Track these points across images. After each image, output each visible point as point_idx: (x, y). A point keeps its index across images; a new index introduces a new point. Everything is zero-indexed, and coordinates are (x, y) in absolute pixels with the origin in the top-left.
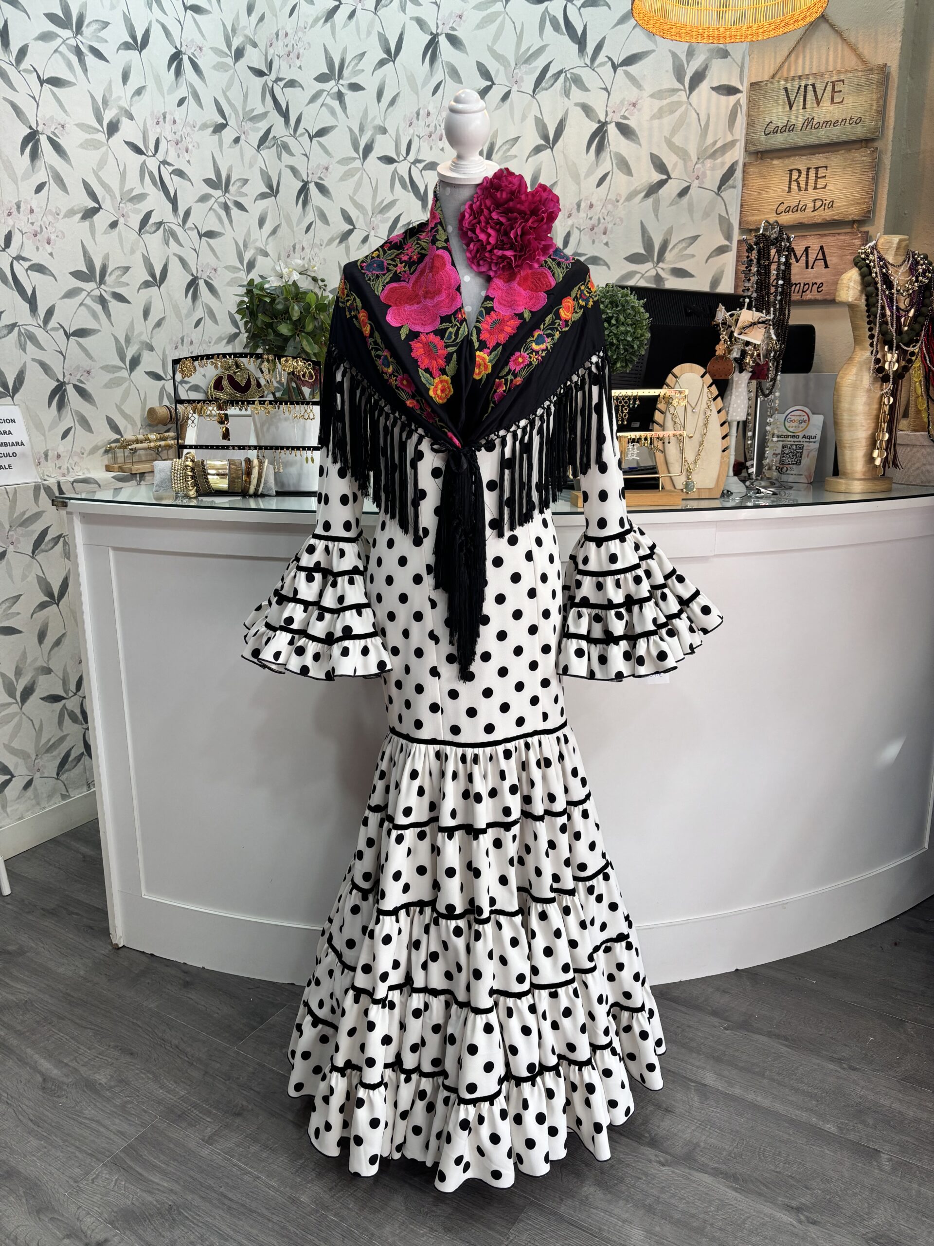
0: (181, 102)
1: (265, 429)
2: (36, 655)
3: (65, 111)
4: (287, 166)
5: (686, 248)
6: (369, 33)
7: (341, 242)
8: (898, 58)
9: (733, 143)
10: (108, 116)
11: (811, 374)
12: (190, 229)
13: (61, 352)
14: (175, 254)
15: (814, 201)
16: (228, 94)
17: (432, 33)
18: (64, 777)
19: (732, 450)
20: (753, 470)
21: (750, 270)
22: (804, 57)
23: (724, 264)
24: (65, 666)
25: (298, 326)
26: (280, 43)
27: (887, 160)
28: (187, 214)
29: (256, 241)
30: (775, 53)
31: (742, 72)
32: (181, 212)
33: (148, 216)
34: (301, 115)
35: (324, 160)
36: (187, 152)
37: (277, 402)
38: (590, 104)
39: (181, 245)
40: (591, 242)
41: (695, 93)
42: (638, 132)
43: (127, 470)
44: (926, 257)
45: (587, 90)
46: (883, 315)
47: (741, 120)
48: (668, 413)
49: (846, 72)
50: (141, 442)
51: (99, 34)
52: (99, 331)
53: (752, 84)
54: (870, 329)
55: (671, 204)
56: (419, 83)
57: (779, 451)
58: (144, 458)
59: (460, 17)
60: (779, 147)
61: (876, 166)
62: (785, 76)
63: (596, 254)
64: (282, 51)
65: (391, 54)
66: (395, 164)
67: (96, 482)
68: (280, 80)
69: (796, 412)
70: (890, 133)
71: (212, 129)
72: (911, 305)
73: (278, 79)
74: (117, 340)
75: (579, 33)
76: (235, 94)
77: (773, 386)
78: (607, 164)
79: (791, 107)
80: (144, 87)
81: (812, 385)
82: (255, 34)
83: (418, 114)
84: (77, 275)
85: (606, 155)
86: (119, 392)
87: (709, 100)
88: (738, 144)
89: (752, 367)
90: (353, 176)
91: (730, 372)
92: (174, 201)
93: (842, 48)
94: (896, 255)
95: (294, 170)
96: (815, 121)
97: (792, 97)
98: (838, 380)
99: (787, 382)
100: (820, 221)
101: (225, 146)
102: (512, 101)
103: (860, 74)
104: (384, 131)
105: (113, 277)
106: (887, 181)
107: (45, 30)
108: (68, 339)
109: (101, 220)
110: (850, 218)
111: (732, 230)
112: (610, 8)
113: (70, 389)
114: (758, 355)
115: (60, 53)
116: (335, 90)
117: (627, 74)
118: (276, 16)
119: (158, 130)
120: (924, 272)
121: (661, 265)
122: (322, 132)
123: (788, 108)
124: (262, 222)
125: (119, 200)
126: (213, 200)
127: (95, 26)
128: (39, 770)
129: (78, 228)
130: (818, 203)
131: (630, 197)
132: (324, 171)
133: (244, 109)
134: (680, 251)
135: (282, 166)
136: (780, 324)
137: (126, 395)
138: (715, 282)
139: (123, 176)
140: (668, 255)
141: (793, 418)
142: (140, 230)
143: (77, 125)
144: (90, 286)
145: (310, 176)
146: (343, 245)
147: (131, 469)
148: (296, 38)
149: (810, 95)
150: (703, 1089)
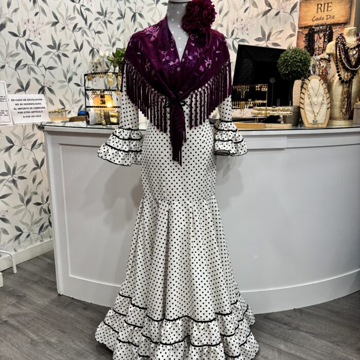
2: (32, 187)
4: (128, 7)
5: (278, 35)
12: (92, 30)
13: (43, 75)
14: (86, 40)
18: (41, 234)
23: (292, 41)
24: (43, 192)
28: (91, 25)
29: (116, 35)
32: (88, 24)
33: (76, 25)
35: (142, 5)
36: (91, 2)
39: (88, 36)
40: (241, 33)
52: (57, 67)
55: (272, 19)
61: (351, 2)
63: (244, 38)
74: (63, 70)
78: (248, 4)
84: (50, 46)
86: (64, 90)
90: (152, 10)
92: (86, 20)
95: (130, 9)
100: (329, 23)
105: (63, 47)
108: (46, 70)
109: (59, 26)
110: (341, 22)
111: (295, 27)
113: (46, 89)
121: (268, 42)
124: (118, 28)
125: (65, 19)
126: (100, 19)
128: (32, 231)
129: (49, 29)
130: (328, 17)
131: (257, 16)
132: (142, 9)
134: (276, 36)
135: (126, 7)
137: (67, 92)
138: (290, 45)
139: (67, 10)
140: (271, 38)
142: (73, 31)
144: (55, 50)
145: (137, 11)
150: (280, 351)
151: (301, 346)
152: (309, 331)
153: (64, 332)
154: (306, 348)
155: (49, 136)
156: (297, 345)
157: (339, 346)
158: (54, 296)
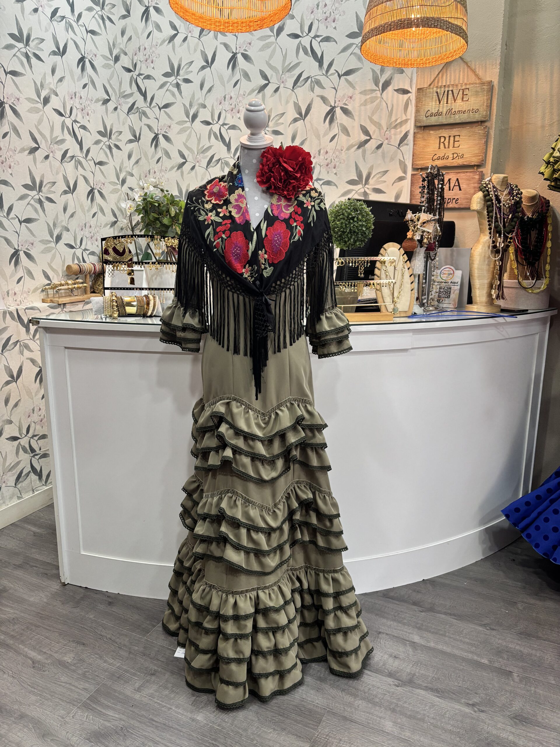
0: (85, 86)
1: (154, 278)
2: (4, 413)
3: (19, 91)
4: (145, 124)
5: (381, 177)
6: (195, 50)
7: (178, 169)
8: (497, 78)
9: (406, 121)
10: (43, 94)
11: (454, 248)
12: (89, 160)
13: (17, 232)
14: (81, 175)
15: (453, 154)
16: (111, 82)
17: (233, 52)
18: (19, 486)
19: (416, 291)
20: (425, 301)
21: (424, 192)
22: (446, 76)
23: (403, 187)
24: (20, 419)
25: (174, 219)
26: (141, 53)
27: (492, 133)
28: (88, 151)
29: (126, 167)
30: (431, 72)
31: (411, 81)
32: (85, 150)
33: (66, 152)
34: (154, 94)
35: (168, 122)
36: (88, 115)
37: (160, 262)
38: (326, 96)
39: (85, 170)
40: (327, 172)
41: (385, 92)
42: (353, 113)
43: (56, 302)
44: (517, 186)
45: (324, 88)
46: (496, 217)
47: (412, 109)
48: (382, 270)
49: (470, 84)
50: (63, 285)
51: (39, 46)
52: (39, 219)
53: (418, 89)
54: (489, 225)
55: (372, 153)
56: (226, 80)
57: (438, 291)
58: (63, 295)
59: (250, 44)
60: (433, 124)
61: (487, 136)
62: (436, 85)
63: (330, 179)
64: (142, 58)
65: (209, 63)
66: (211, 126)
67: (39, 309)
68: (142, 75)
69: (446, 269)
70: (494, 117)
71: (102, 102)
72: (510, 212)
73: (140, 75)
74: (48, 225)
75: (319, 56)
76: (115, 82)
77: (436, 254)
78: (335, 130)
79: (440, 103)
80: (63, 77)
81: (455, 254)
82: (126, 47)
83: (225, 98)
84: (26, 186)
85: (335, 124)
86: (49, 255)
87: (393, 97)
88: (409, 121)
89: (427, 244)
90: (186, 131)
91: (415, 247)
92: (80, 144)
93: (468, 71)
94: (502, 185)
95: (150, 127)
96: (453, 110)
97: (441, 97)
98: (472, 252)
99: (442, 252)
100: (456, 165)
101: (109, 112)
102: (280, 93)
103: (478, 85)
104: (204, 106)
105: (47, 188)
106: (492, 144)
107: (9, 43)
108: (21, 224)
109: (40, 154)
110: (473, 164)
111: (407, 168)
112: (337, 43)
113: (22, 254)
114: (431, 238)
115: (17, 56)
116: (175, 82)
117: (347, 80)
118: (139, 38)
119: (72, 102)
120: (517, 195)
121: (367, 186)
122: (166, 106)
123: (438, 102)
124: (130, 156)
125: (50, 143)
126: (102, 143)
127: (36, 41)
128: (4, 482)
129: (26, 159)
130: (455, 155)
131: (348, 149)
132: (168, 128)
133: (120, 91)
134: (378, 178)
135: (142, 124)
136: (440, 221)
137: (53, 257)
138: (398, 196)
139: (52, 129)
140: (371, 181)
141: (445, 272)
142: (62, 161)
143: (26, 99)
144: (33, 193)
145: (160, 130)
146: (180, 171)
147: (58, 301)
148: (151, 51)
149: (450, 96)
150: (414, 645)
151: (442, 635)
152: (449, 612)
153: (84, 644)
154: (450, 637)
155: (47, 335)
156: (436, 633)
157: (494, 629)
158: (55, 586)
